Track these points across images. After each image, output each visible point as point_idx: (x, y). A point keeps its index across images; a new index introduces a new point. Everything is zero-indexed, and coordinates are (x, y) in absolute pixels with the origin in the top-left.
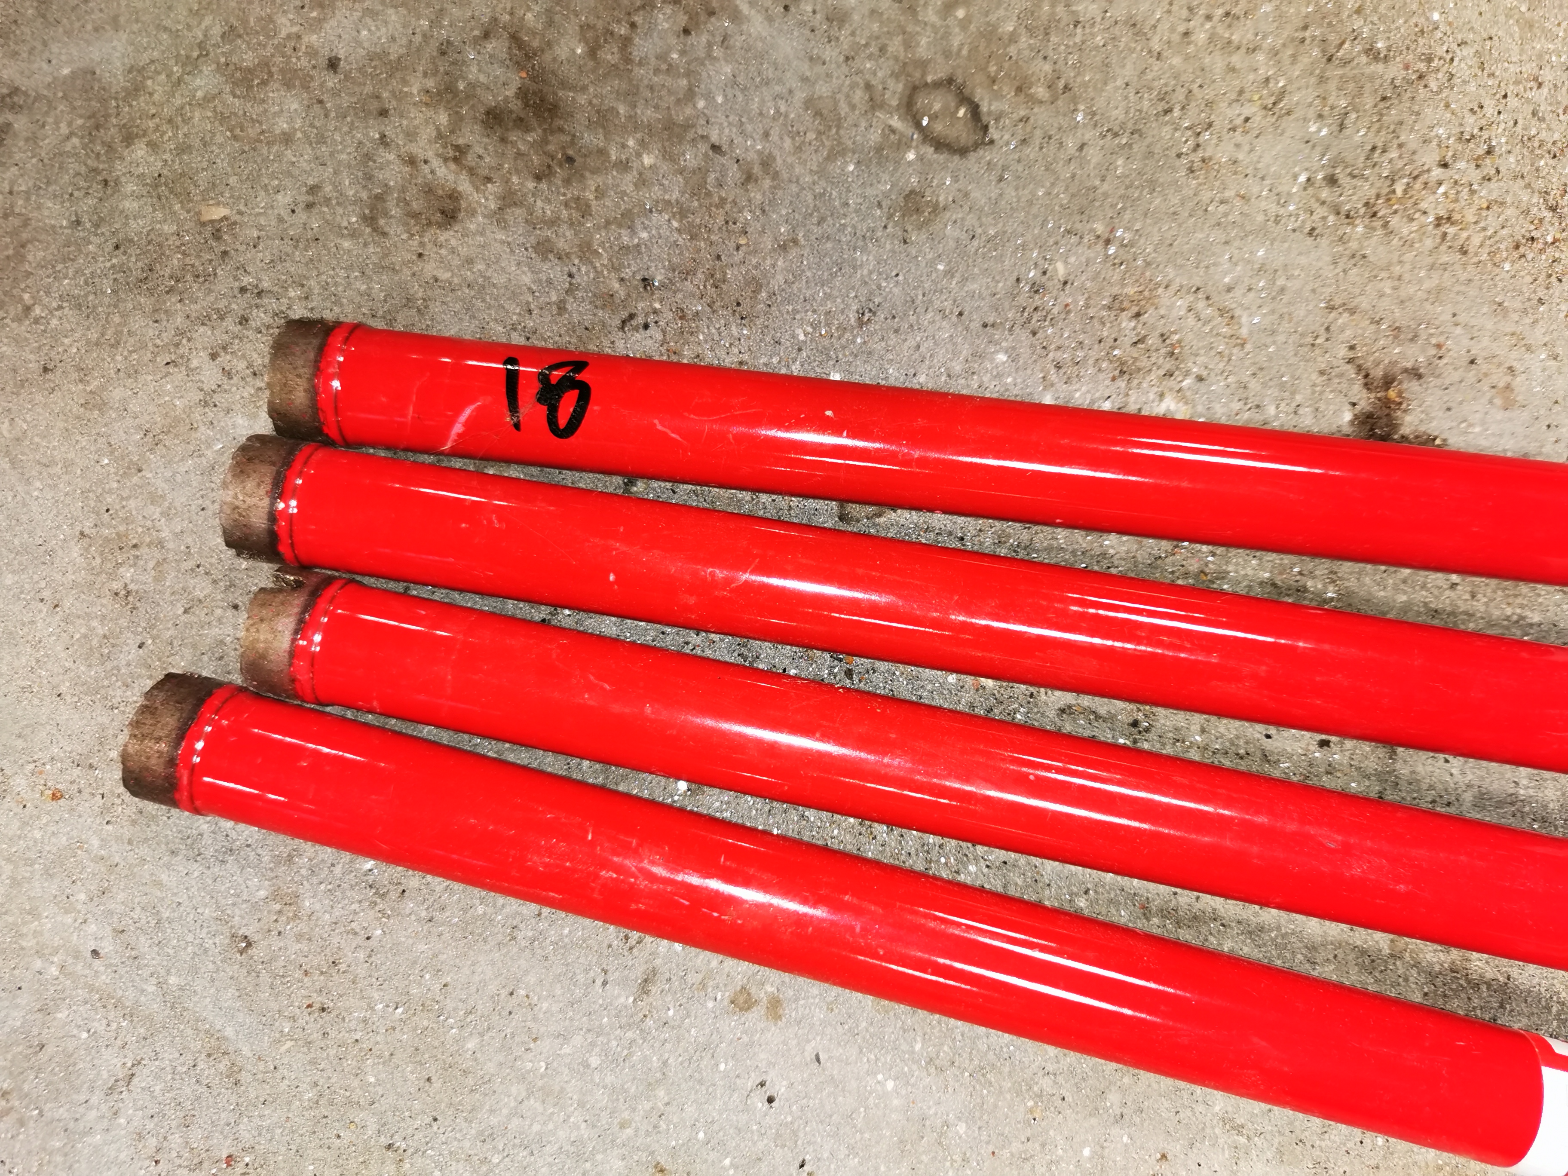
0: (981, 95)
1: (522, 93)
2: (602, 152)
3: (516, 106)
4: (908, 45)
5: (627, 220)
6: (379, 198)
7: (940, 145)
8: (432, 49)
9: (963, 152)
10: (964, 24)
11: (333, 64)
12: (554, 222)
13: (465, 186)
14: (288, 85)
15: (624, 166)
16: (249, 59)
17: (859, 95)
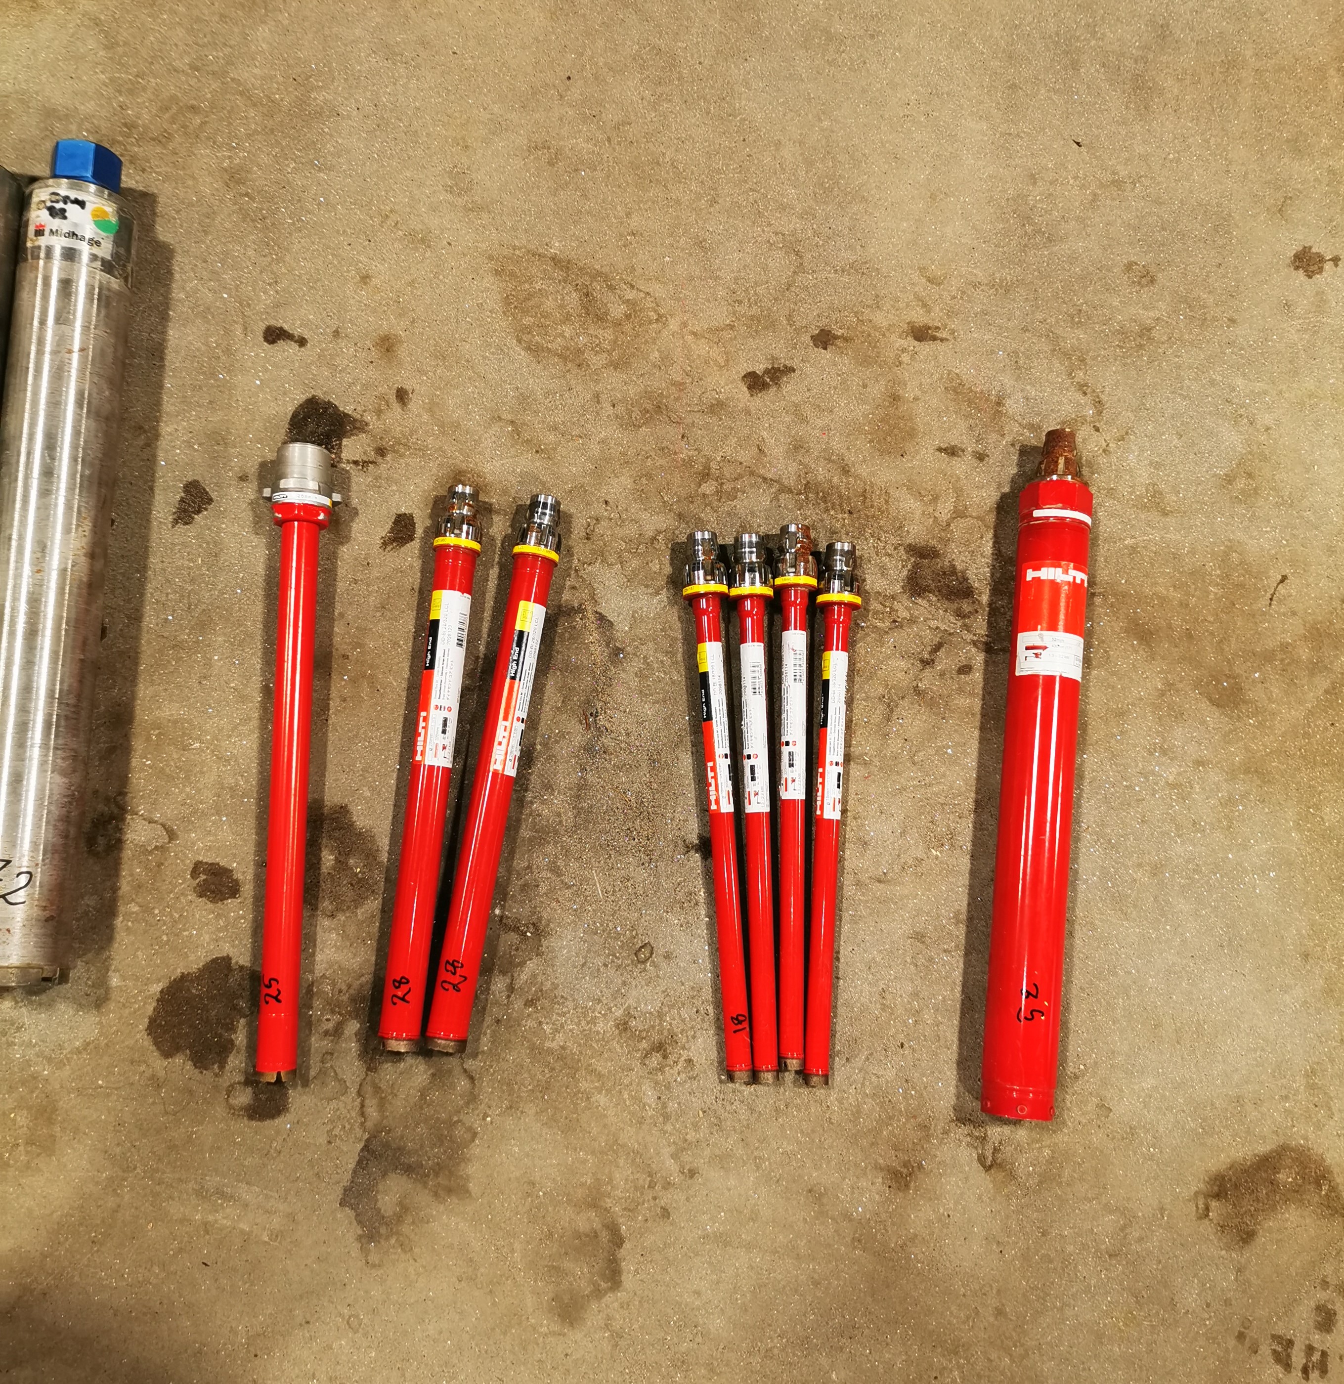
0: (638, 946)
1: (658, 1052)
2: (669, 1030)
3: (661, 1053)
4: (628, 965)
5: (683, 1020)
6: (689, 1078)
7: (652, 954)
8: (650, 1076)
9: (652, 948)
10: (620, 954)
11: (659, 1098)
12: (687, 1037)
13: (683, 1059)
14: (666, 1107)
15: (671, 1024)
16: (661, 1119)
17: (643, 974)
